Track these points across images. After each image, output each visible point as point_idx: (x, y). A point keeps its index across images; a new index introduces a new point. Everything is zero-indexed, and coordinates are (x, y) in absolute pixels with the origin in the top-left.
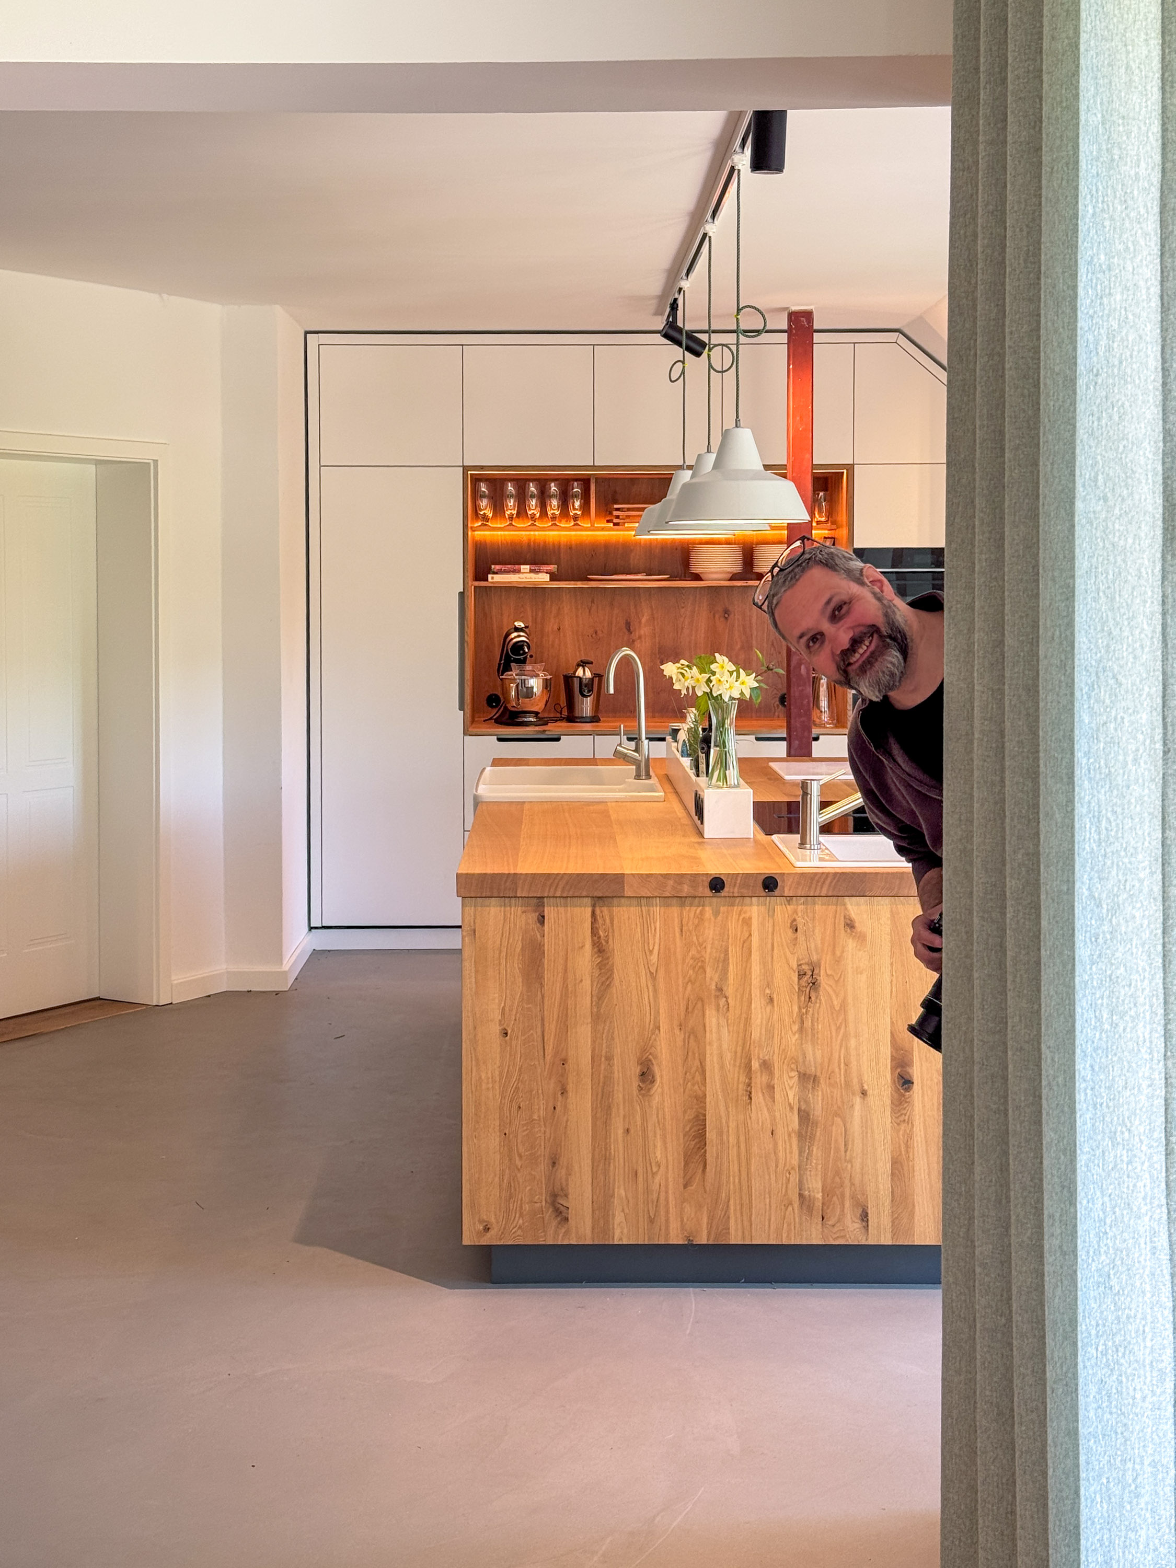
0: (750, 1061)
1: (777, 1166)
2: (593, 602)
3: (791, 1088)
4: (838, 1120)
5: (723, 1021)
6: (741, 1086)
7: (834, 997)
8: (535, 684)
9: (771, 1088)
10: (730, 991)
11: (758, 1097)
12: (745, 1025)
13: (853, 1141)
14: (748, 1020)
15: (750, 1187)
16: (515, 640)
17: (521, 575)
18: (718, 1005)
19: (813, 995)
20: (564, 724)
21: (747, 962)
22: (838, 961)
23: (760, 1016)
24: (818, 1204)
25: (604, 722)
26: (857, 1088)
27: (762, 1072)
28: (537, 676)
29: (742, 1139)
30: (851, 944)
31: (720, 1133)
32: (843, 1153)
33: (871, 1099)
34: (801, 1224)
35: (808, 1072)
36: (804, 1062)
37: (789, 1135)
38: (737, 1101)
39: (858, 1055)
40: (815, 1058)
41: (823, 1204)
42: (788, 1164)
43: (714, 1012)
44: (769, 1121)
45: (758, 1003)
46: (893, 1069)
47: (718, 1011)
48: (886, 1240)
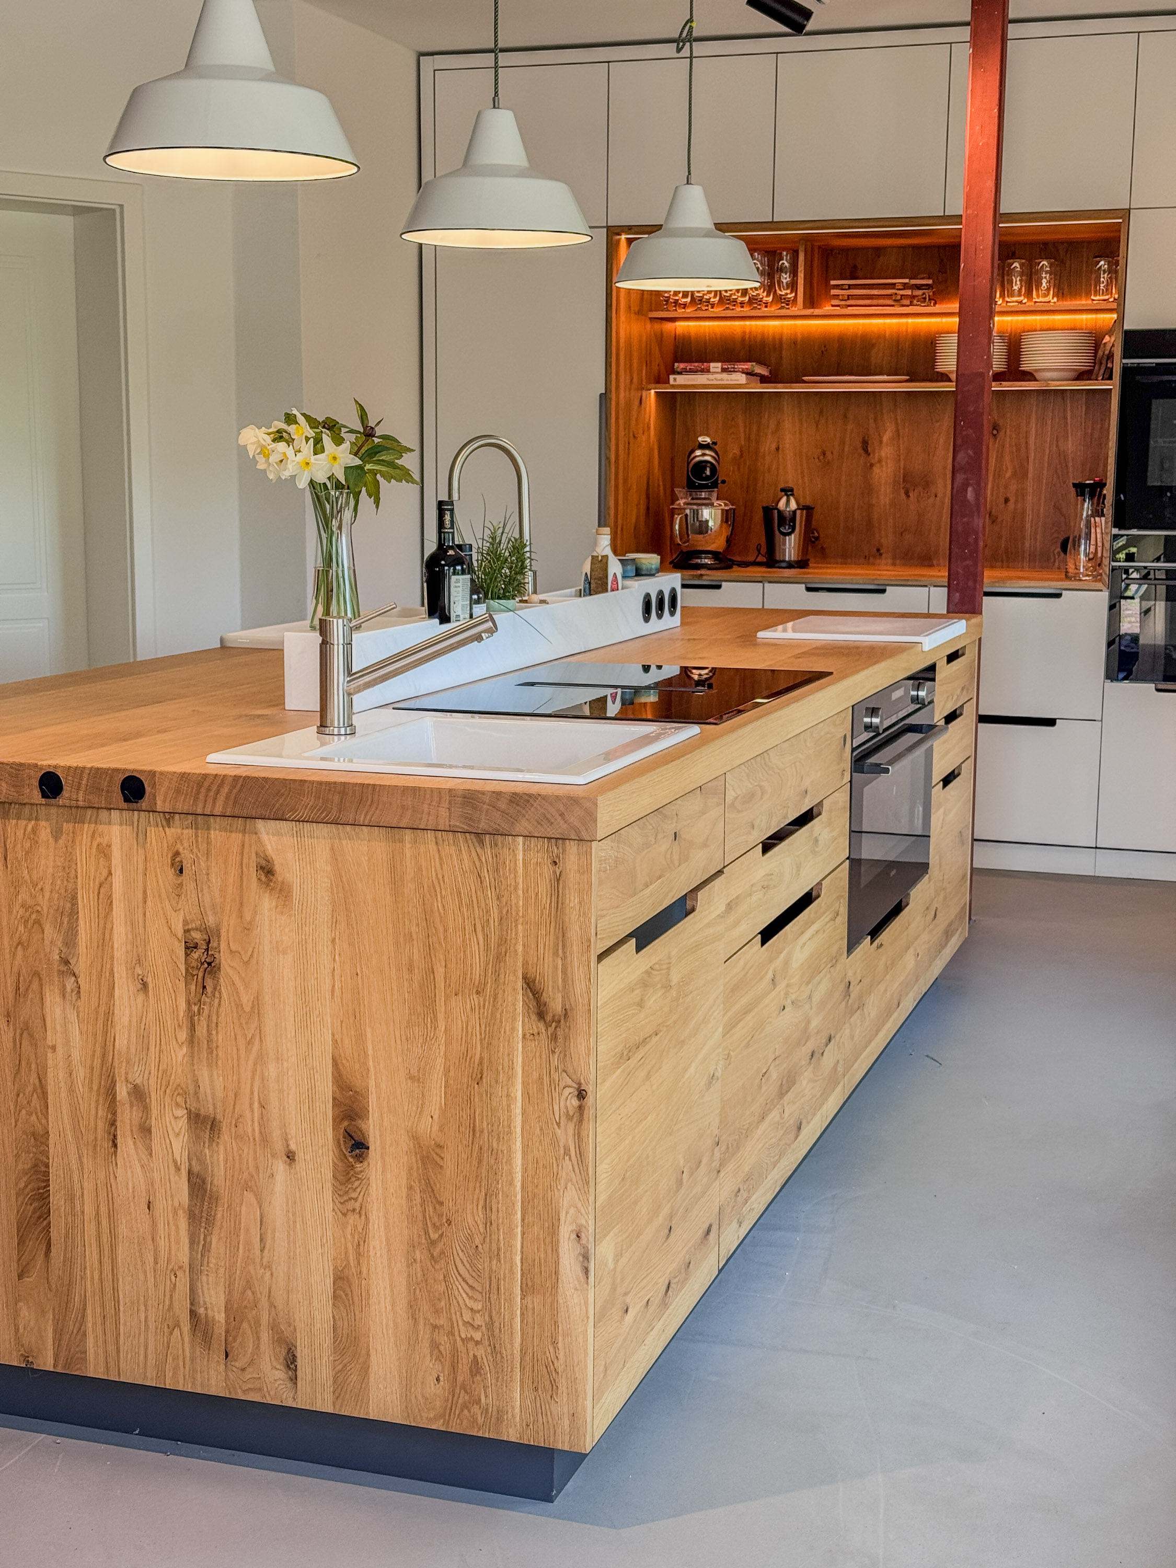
0: (114, 1083)
1: (156, 1263)
3: (178, 1135)
4: (250, 1197)
5: (72, 1016)
6: (101, 1124)
7: (241, 989)
8: (710, 515)
9: (145, 1130)
10: (82, 964)
11: (127, 1144)
12: (105, 1025)
13: (274, 1231)
14: (109, 1016)
15: (115, 1289)
16: (697, 461)
17: (710, 376)
18: (64, 987)
19: (209, 983)
20: (762, 569)
21: (106, 917)
22: (247, 929)
23: (127, 1012)
24: (220, 1330)
25: (815, 568)
26: (279, 1146)
27: (132, 1105)
28: (712, 505)
29: (103, 1210)
30: (267, 903)
31: (71, 1199)
32: (258, 1253)
33: (300, 1165)
34: (192, 1360)
35: (202, 1112)
36: (196, 1093)
37: (175, 1212)
38: (95, 1147)
39: (281, 1091)
40: (213, 1089)
41: (227, 1332)
42: (173, 1259)
43: (58, 999)
44: (143, 1187)
45: (124, 990)
46: (337, 1120)
47: (64, 996)
48: (325, 1404)
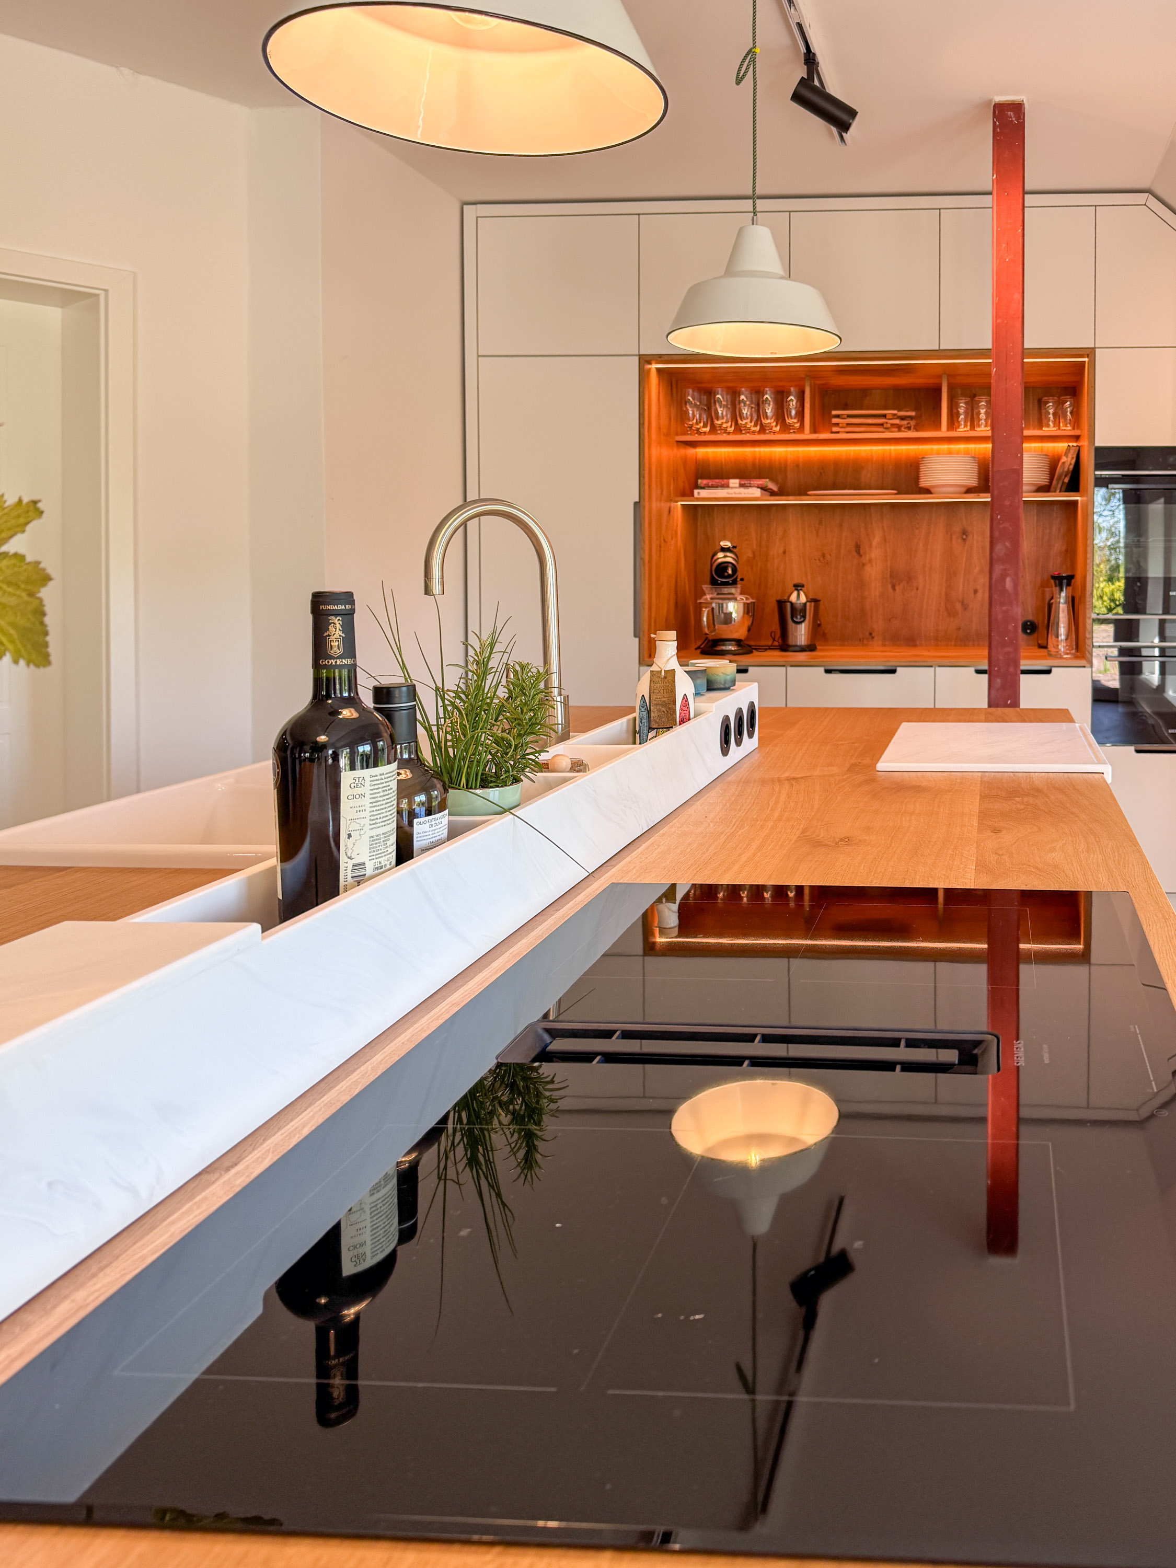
2: (820, 522)
8: (734, 608)
16: (720, 560)
17: (729, 491)
20: (778, 653)
25: (821, 650)
28: (735, 599)
